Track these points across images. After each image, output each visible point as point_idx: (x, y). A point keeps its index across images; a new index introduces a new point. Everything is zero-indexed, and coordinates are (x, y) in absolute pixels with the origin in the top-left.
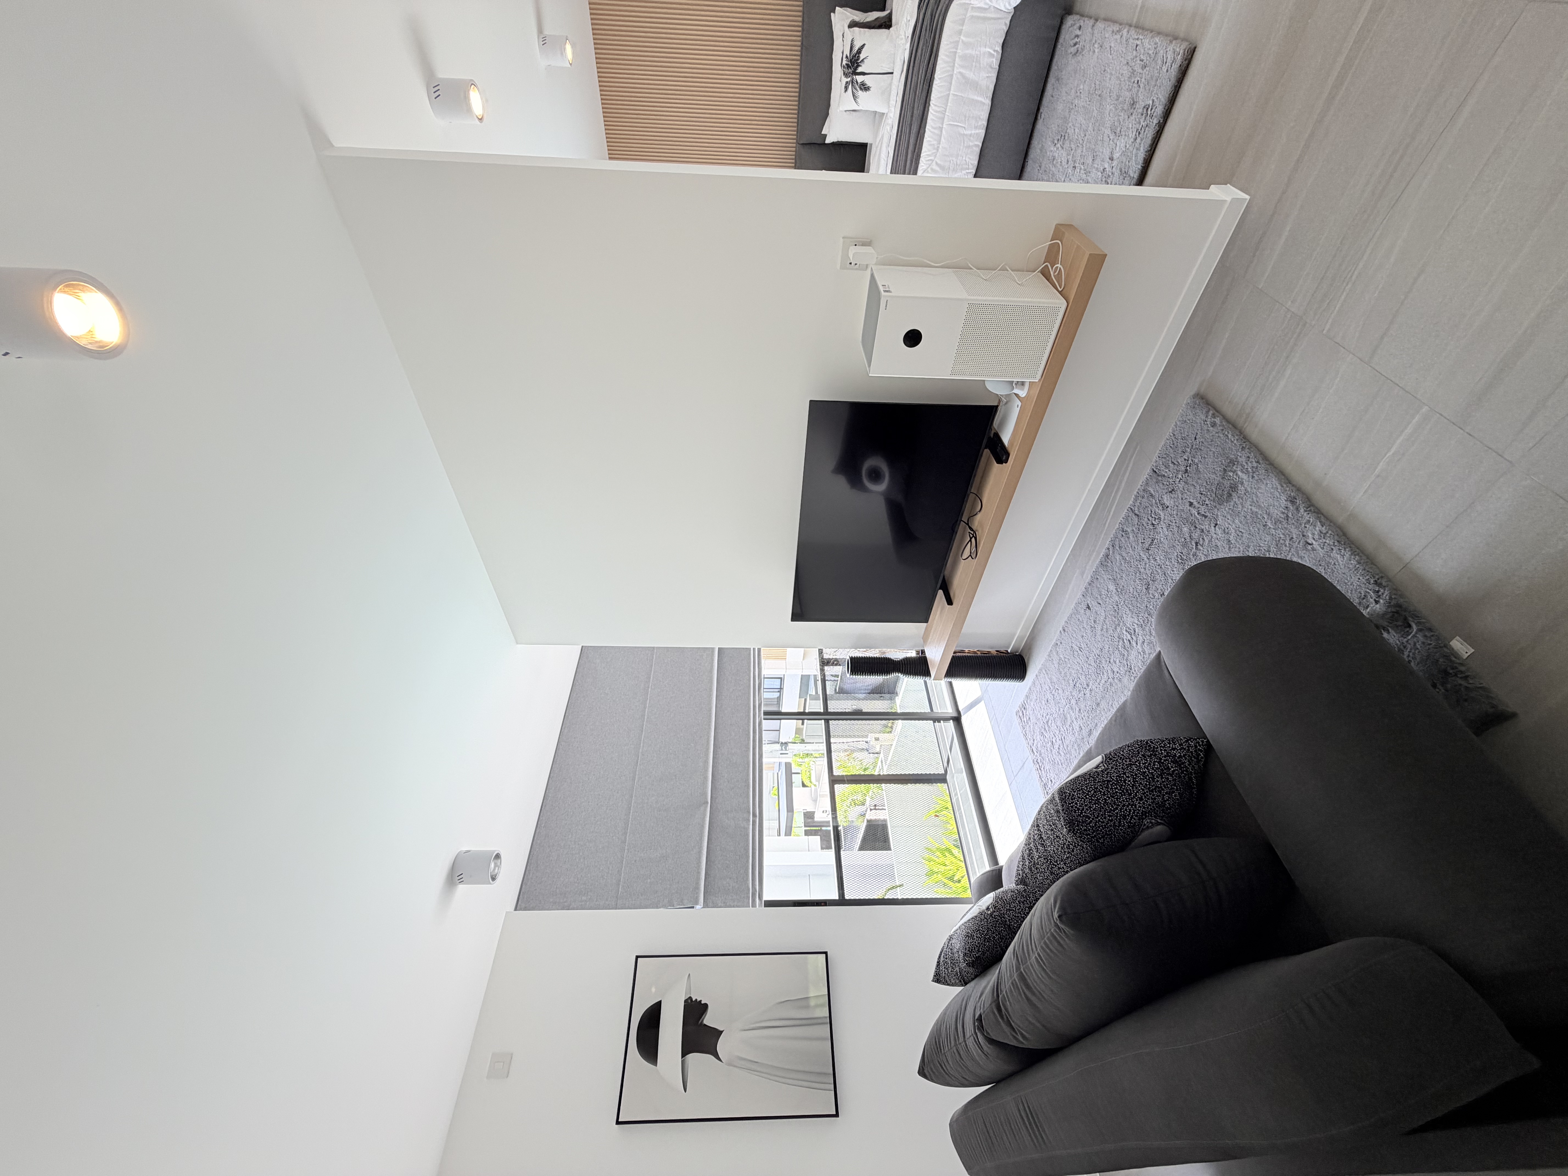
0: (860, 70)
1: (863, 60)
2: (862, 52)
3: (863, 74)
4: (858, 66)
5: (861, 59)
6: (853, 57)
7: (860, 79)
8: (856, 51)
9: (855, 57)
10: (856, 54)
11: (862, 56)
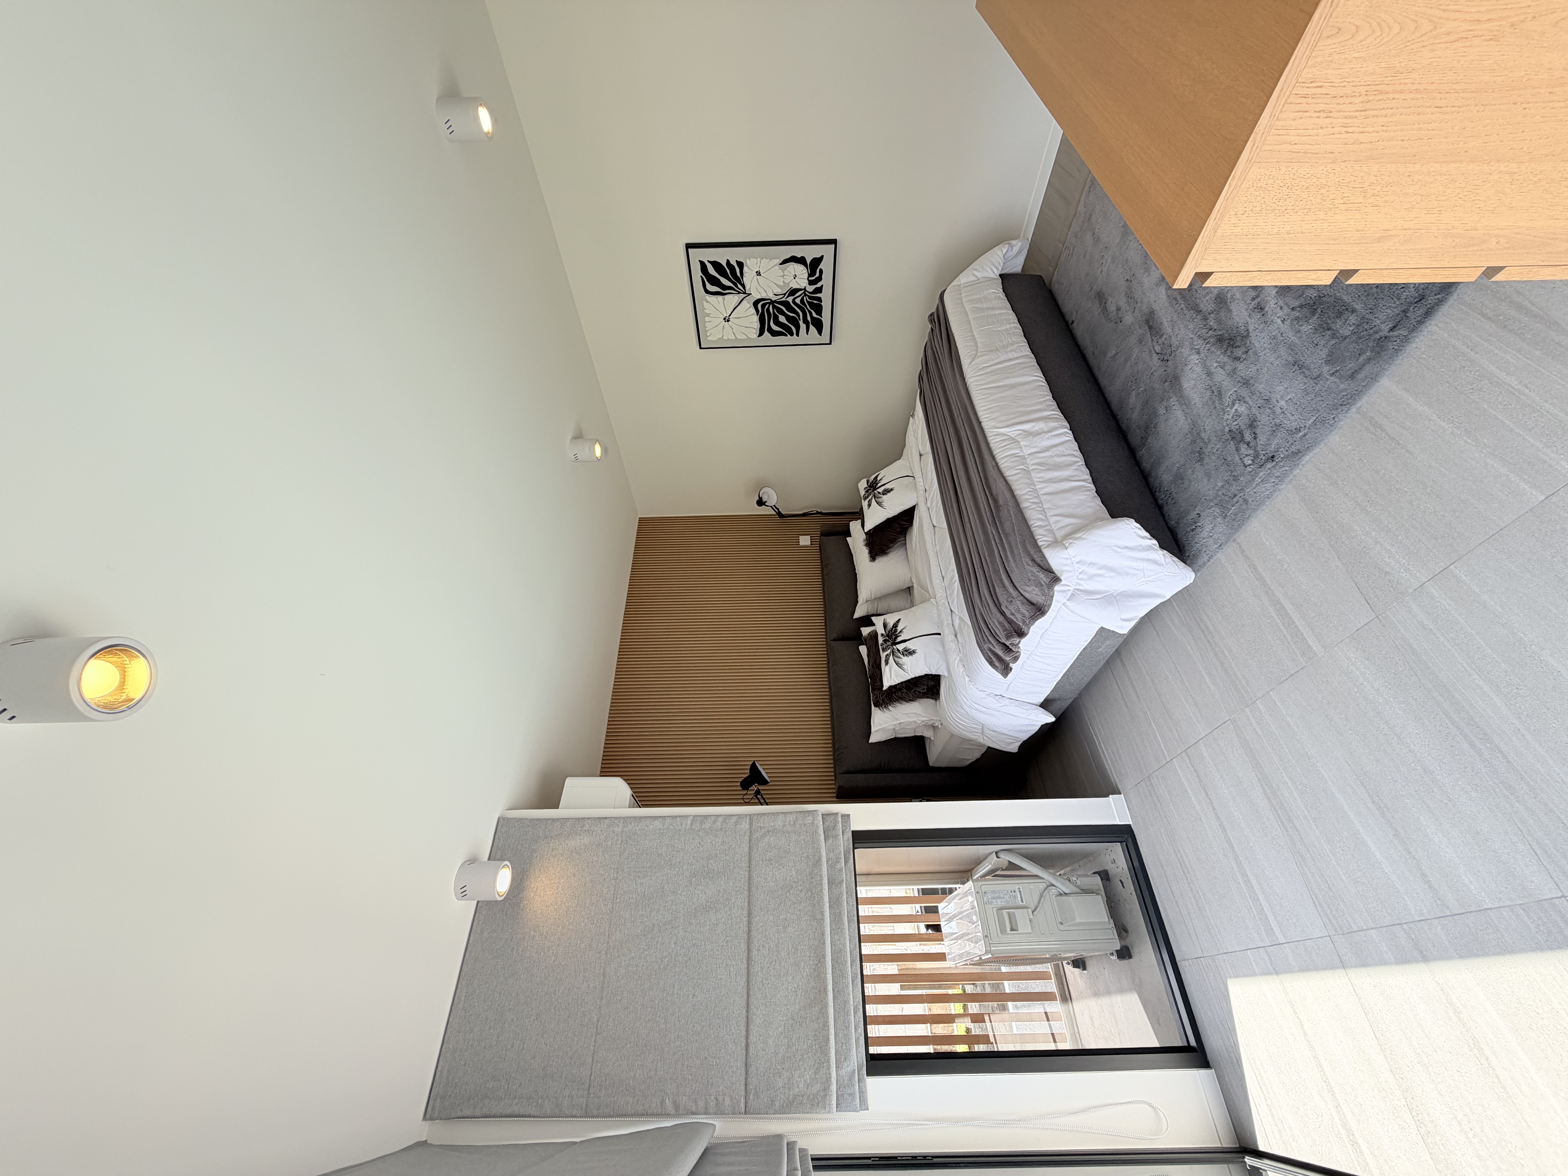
0: (899, 639)
1: (901, 631)
2: (899, 626)
3: (905, 641)
4: (897, 637)
5: (898, 631)
6: (889, 632)
7: (901, 647)
8: (891, 626)
9: (892, 631)
10: (892, 629)
11: (899, 628)
